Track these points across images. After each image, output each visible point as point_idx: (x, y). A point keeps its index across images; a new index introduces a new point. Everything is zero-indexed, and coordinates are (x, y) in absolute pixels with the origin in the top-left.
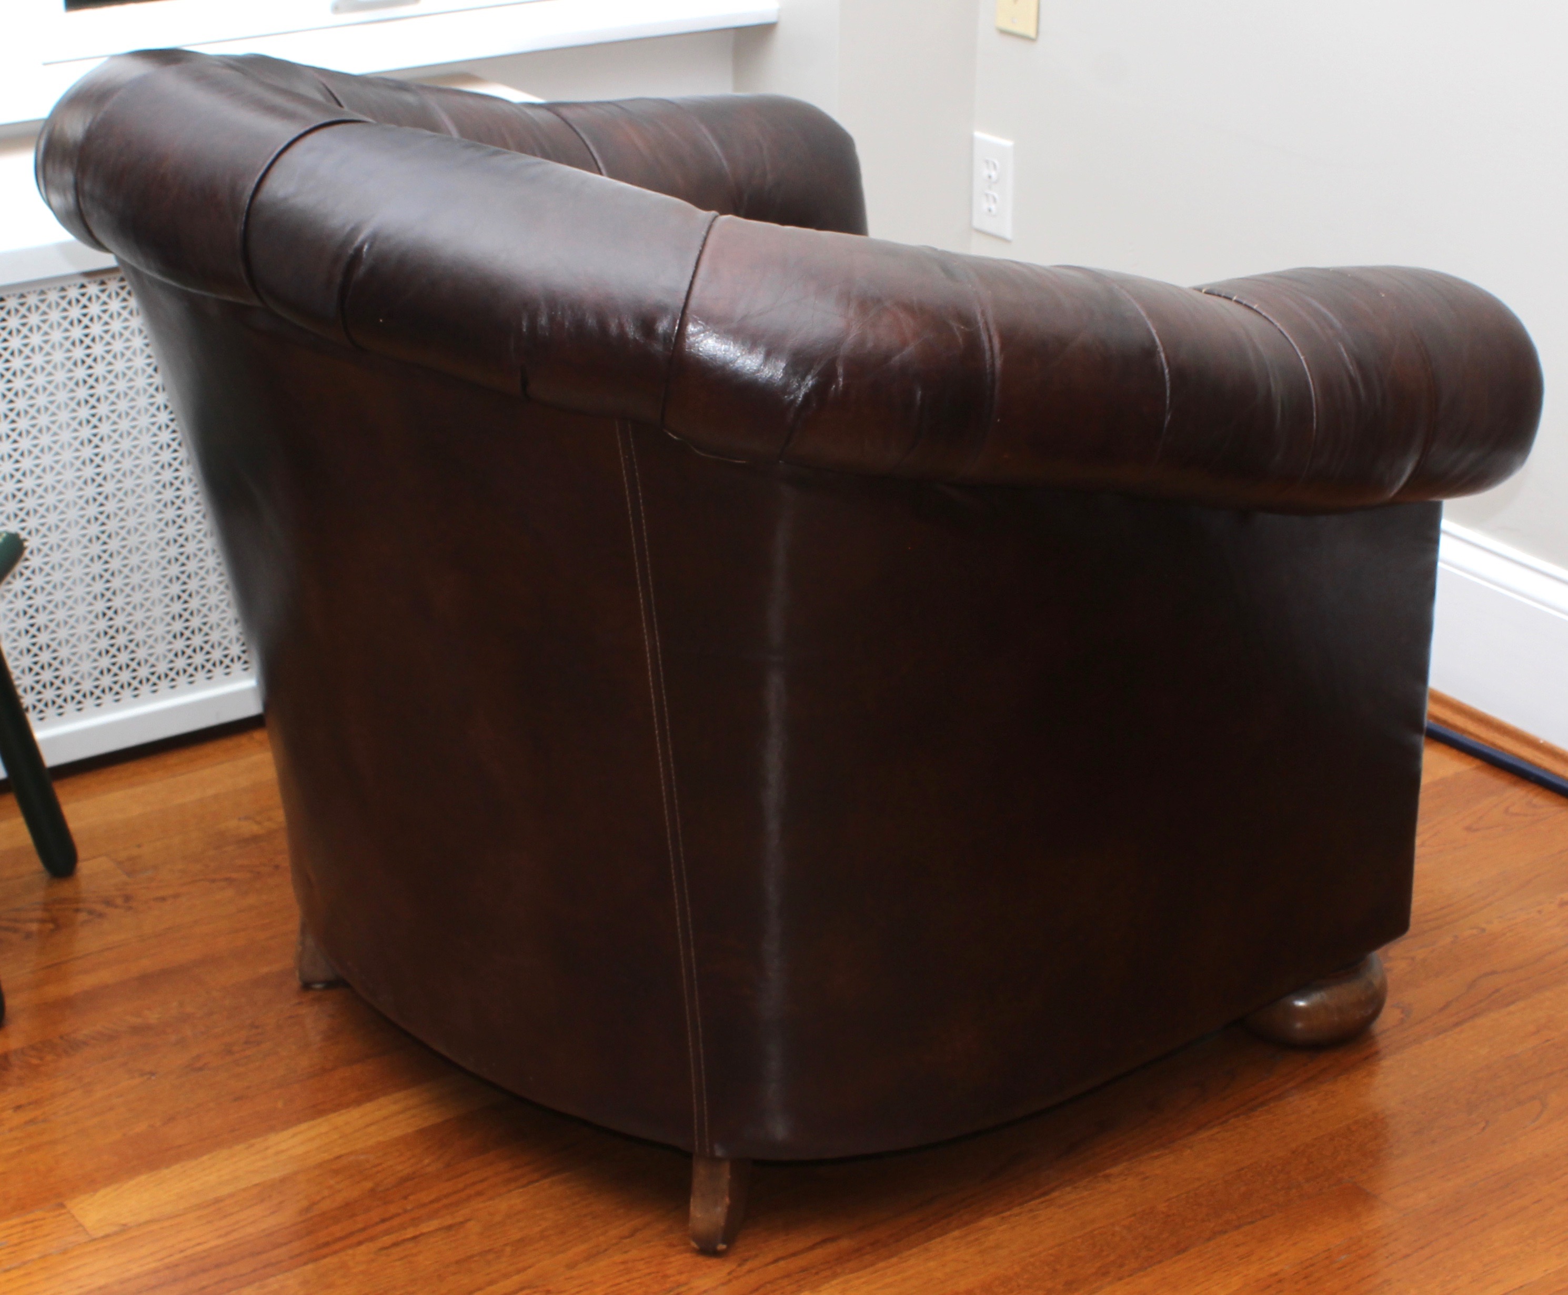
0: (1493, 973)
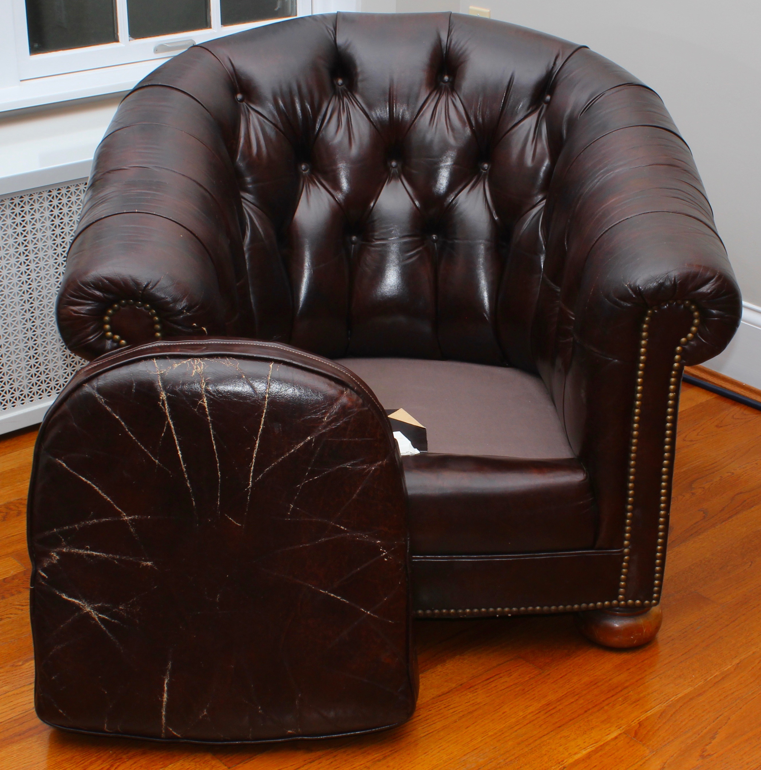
0: (741, 493)
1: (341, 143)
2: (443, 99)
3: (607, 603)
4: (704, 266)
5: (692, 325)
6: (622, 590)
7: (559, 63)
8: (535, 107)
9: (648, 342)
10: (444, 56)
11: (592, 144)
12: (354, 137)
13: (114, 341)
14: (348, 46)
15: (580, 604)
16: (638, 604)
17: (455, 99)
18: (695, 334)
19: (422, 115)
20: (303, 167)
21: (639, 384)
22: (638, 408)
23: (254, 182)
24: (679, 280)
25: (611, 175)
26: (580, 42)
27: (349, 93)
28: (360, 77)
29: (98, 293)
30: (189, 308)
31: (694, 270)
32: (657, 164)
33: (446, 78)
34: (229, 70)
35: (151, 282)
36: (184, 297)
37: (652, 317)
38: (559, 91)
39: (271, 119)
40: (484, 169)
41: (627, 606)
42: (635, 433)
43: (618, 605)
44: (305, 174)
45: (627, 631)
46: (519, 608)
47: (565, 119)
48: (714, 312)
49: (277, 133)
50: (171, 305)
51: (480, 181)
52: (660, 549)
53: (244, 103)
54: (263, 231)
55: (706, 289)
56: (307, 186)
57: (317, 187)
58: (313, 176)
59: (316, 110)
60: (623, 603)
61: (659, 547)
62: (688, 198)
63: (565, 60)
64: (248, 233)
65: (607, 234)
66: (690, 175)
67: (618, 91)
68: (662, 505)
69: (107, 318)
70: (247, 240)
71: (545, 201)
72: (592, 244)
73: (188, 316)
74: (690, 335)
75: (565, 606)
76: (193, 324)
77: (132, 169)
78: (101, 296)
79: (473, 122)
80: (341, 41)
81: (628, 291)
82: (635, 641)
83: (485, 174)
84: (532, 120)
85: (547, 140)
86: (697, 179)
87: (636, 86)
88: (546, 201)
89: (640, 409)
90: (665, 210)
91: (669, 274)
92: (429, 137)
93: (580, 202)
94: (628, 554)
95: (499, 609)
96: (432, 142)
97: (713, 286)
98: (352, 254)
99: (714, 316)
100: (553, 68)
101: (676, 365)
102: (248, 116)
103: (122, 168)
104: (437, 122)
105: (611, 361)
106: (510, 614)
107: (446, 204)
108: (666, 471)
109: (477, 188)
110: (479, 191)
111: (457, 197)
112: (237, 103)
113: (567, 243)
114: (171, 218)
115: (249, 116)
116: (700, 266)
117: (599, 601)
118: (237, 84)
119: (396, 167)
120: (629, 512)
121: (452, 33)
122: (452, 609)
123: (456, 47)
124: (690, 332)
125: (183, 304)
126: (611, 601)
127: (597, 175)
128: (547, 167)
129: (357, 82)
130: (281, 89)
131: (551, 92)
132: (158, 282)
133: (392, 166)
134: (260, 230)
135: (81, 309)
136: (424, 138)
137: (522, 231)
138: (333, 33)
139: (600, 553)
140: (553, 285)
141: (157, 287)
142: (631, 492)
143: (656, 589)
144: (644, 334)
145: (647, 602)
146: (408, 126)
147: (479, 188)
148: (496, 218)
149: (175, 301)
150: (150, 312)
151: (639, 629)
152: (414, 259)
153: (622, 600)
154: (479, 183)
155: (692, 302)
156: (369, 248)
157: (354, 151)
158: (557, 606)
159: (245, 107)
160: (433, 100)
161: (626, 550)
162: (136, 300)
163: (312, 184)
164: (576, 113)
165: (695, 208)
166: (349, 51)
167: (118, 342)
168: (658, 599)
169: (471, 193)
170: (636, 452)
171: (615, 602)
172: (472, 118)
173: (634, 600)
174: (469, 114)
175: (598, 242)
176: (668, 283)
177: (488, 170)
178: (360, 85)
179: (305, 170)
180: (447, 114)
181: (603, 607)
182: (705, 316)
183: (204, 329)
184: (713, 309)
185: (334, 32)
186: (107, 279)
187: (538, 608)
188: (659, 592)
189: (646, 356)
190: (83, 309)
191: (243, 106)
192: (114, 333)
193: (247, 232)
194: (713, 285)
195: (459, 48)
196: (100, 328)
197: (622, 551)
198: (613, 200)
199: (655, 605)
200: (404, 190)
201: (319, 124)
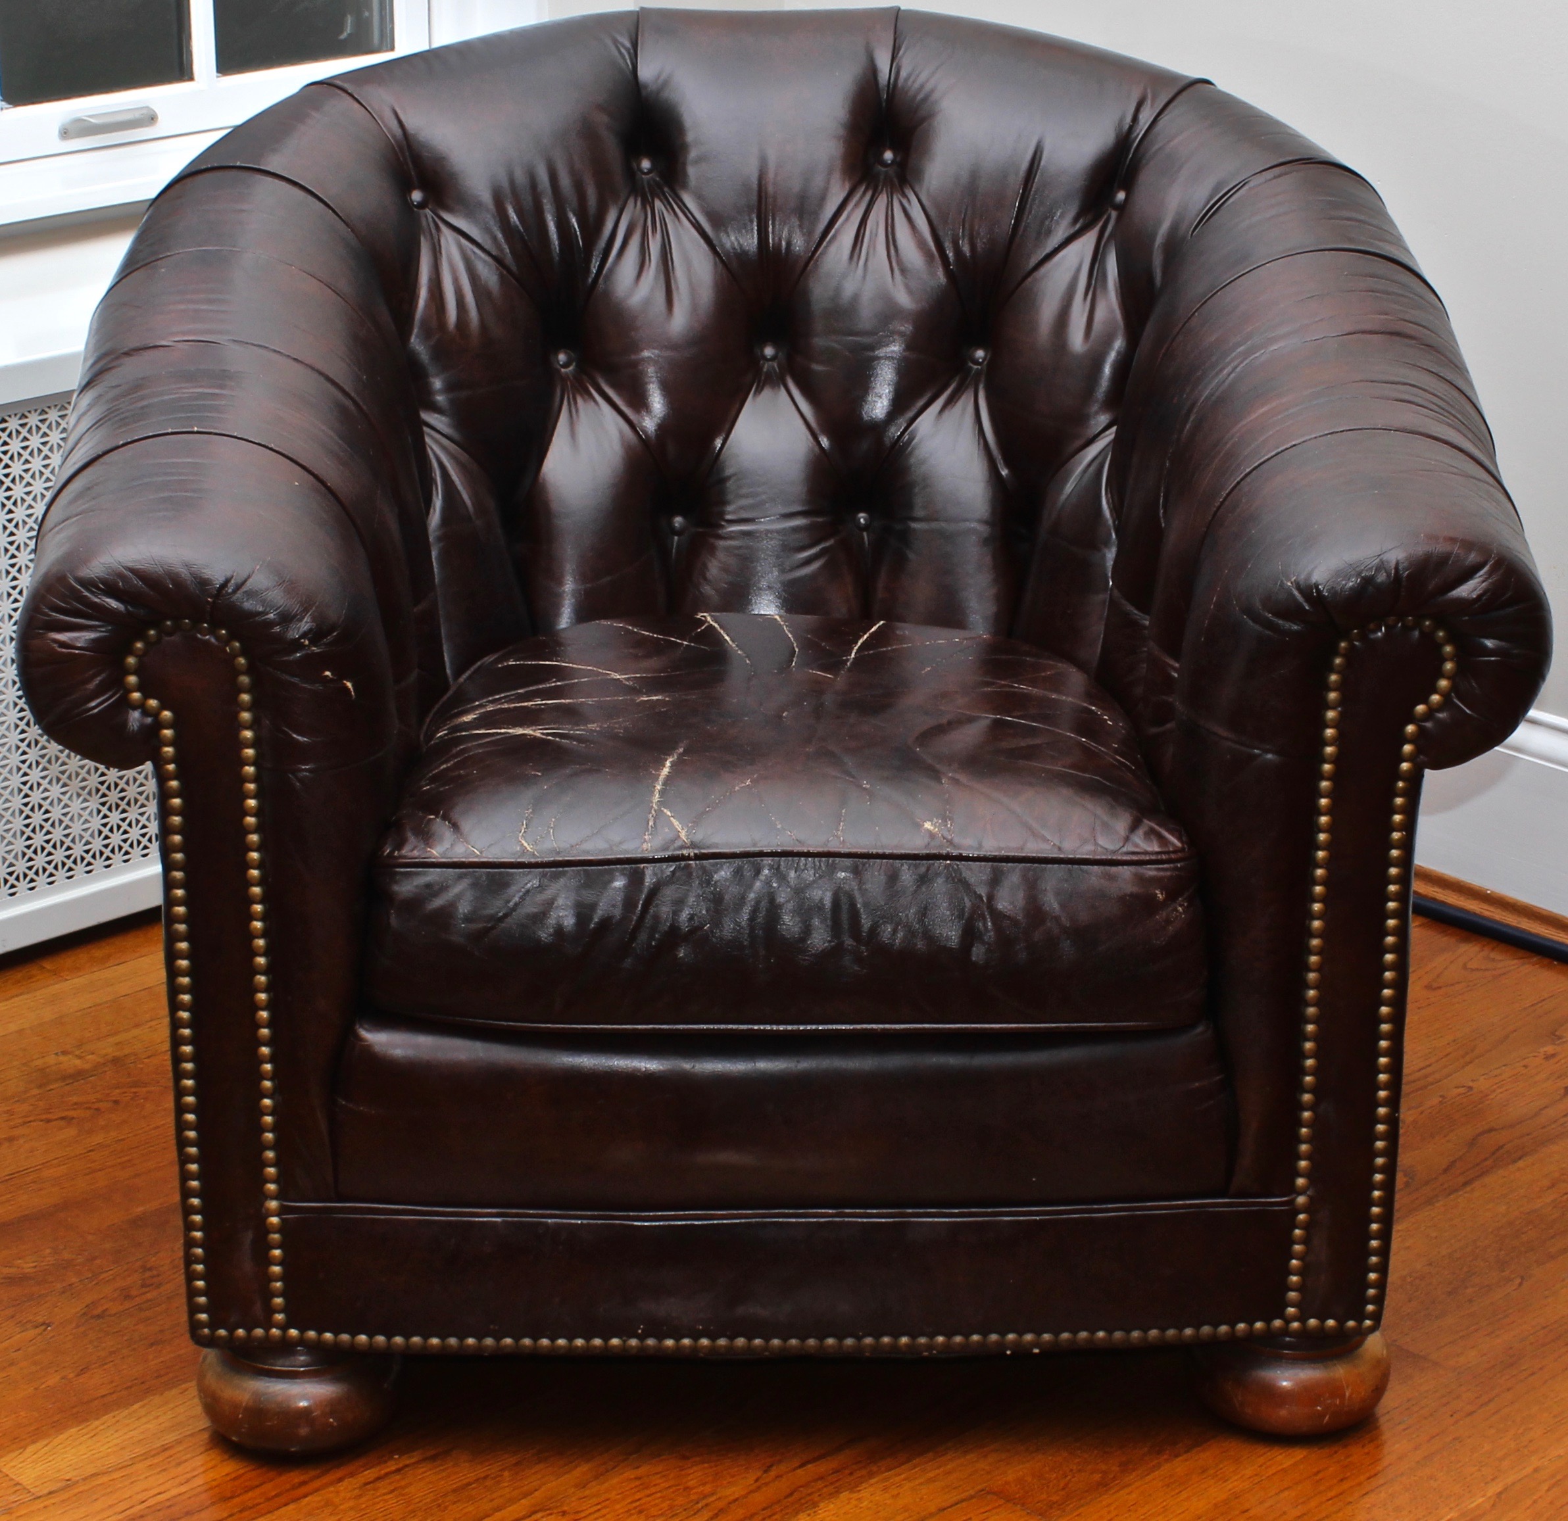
0: (1492, 1130)
1: (647, 302)
2: (882, 202)
3: (1259, 1325)
4: (1462, 540)
5: (1441, 674)
6: (1292, 1295)
7: (1146, 117)
8: (1090, 217)
9: (1341, 714)
10: (884, 104)
11: (1218, 291)
12: (678, 288)
13: (146, 712)
14: (666, 83)
15: (1197, 1327)
16: (1332, 1327)
17: (909, 201)
18: (1446, 696)
19: (834, 237)
20: (562, 357)
21: (1323, 810)
22: (1320, 867)
23: (449, 388)
24: (1405, 569)
25: (1261, 356)
26: (1192, 71)
27: (666, 189)
28: (693, 154)
29: (114, 604)
30: (315, 635)
31: (1440, 548)
32: (1364, 332)
33: (888, 155)
34: (394, 136)
35: (232, 577)
36: (306, 610)
37: (1349, 655)
38: (1146, 178)
39: (488, 245)
40: (976, 362)
41: (1304, 1333)
42: (1316, 924)
43: (1285, 1331)
44: (566, 373)
45: (1308, 1394)
46: (1057, 1334)
47: (1159, 240)
48: (1489, 643)
49: (501, 276)
50: (277, 629)
51: (967, 388)
52: (1380, 1197)
53: (428, 211)
54: (470, 498)
55: (1468, 590)
56: (571, 400)
57: (593, 403)
58: (585, 377)
59: (592, 227)
60: (1295, 1325)
61: (1376, 1193)
62: (1433, 403)
63: (1158, 111)
64: (438, 503)
65: (1248, 479)
66: (1438, 355)
67: (1280, 176)
68: (1382, 1094)
69: (131, 660)
70: (435, 518)
71: (1114, 429)
72: (1217, 504)
73: (314, 654)
74: (1435, 698)
75: (1163, 1329)
76: (323, 672)
77: (180, 345)
78: (121, 612)
79: (951, 255)
80: (647, 72)
81: (1293, 596)
82: (1327, 1418)
83: (978, 373)
84: (1085, 246)
85: (1119, 291)
86: (1456, 366)
87: (1319, 166)
88: (1117, 430)
89: (1326, 868)
90: (1379, 426)
91: (1385, 557)
92: (849, 288)
93: (1192, 418)
94: (1304, 1210)
95: (1011, 1336)
96: (856, 298)
97: (1484, 584)
98: (673, 555)
99: (1491, 652)
100: (1131, 128)
101: (1405, 766)
102: (436, 241)
103: (158, 344)
104: (868, 254)
105: (1259, 756)
106: (1036, 1347)
107: (887, 442)
108: (1388, 1014)
109: (960, 404)
110: (964, 410)
111: (914, 425)
112: (413, 211)
113: (1165, 513)
114: (272, 446)
115: (439, 241)
116: (1453, 540)
117: (1242, 1322)
118: (411, 166)
119: (774, 358)
120: (1307, 1110)
121: (901, 52)
122: (904, 1335)
123: (910, 83)
124: (1435, 690)
125: (305, 625)
126: (1268, 1320)
127: (1227, 360)
128: (1118, 353)
129: (684, 164)
130: (512, 182)
131: (1128, 184)
132: (249, 577)
133: (764, 358)
134: (465, 496)
135: (76, 639)
136: (838, 290)
137: (1063, 497)
138: (629, 53)
139: (1242, 1205)
140: (1136, 612)
141: (244, 588)
142: (1310, 1062)
143: (1371, 1292)
144: (1333, 695)
145: (1351, 1323)
146: (801, 264)
147: (965, 404)
148: (1004, 472)
149: (286, 618)
150: (227, 645)
151: (1335, 1389)
152: (815, 566)
153: (1295, 1319)
154: (962, 394)
155: (1439, 623)
156: (712, 540)
157: (680, 322)
158: (1145, 1330)
159: (430, 219)
160: (857, 205)
161: (1301, 1200)
162: (197, 621)
163: (582, 396)
164: (1183, 227)
165: (1449, 425)
166: (666, 94)
167: (156, 714)
168: (1377, 1317)
169: (946, 413)
170: (1319, 969)
171: (1277, 1323)
172: (948, 246)
173: (1323, 1319)
174: (941, 233)
175: (1230, 498)
176: (1381, 578)
177: (985, 363)
178: (692, 171)
179: (566, 365)
180: (890, 237)
181: (1251, 1335)
182: (1467, 653)
183: (349, 685)
184: (1487, 638)
185: (632, 51)
186: (133, 571)
187: (1101, 1334)
188: (1379, 1300)
189: (1336, 746)
190: (79, 637)
191: (426, 216)
192: (146, 696)
193: (434, 498)
194: (1483, 582)
195: (917, 85)
196: (116, 682)
197: (1292, 1202)
198: (1262, 410)
199: (1372, 1329)
200: (793, 408)
201: (599, 259)
